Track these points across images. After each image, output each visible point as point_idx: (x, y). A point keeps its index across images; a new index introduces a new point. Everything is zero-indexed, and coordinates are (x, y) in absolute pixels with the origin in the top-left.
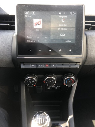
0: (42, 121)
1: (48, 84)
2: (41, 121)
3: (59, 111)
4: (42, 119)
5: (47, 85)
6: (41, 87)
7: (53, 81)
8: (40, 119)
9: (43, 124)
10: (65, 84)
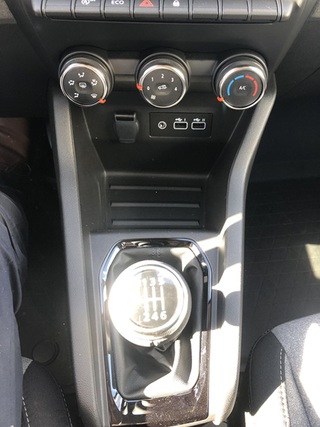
0: (159, 310)
1: (153, 97)
2: (155, 308)
3: (197, 206)
4: (159, 303)
5: (152, 100)
6: (132, 119)
7: (175, 85)
8: (151, 303)
9: (161, 322)
10: (222, 99)
